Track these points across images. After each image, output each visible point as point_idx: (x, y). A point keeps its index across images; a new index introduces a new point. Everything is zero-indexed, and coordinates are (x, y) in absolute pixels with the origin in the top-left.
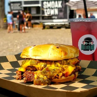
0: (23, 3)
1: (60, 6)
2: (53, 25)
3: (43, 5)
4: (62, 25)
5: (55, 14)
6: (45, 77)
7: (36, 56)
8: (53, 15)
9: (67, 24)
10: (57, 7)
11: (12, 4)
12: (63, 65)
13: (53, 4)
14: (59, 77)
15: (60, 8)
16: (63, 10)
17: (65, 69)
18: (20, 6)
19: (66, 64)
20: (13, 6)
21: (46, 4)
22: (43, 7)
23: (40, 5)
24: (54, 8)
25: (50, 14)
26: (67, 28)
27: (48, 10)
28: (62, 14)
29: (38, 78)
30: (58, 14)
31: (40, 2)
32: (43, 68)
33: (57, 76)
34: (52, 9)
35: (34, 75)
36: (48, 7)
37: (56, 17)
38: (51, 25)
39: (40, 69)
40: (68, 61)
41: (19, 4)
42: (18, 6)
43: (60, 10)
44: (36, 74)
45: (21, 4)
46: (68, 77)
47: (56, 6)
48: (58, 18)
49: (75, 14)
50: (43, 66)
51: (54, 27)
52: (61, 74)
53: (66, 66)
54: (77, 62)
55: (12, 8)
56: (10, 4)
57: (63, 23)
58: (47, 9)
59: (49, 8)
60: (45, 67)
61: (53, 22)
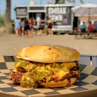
0: (28, 9)
1: (64, 12)
2: (57, 31)
3: (47, 11)
4: (66, 31)
5: (60, 20)
6: (32, 79)
7: (27, 56)
8: (57, 22)
9: (71, 31)
10: (62, 14)
11: (18, 10)
12: (54, 68)
13: (58, 10)
14: (47, 81)
15: (64, 14)
16: (67, 16)
17: (55, 73)
18: (25, 11)
19: (58, 67)
20: (19, 11)
21: (51, 11)
22: (47, 13)
23: (45, 11)
24: (59, 14)
25: (55, 20)
26: (70, 34)
27: (53, 16)
28: (66, 21)
29: (25, 80)
30: (63, 21)
31: (45, 8)
32: (31, 70)
33: (43, 80)
34: (57, 15)
35: (22, 77)
36: (52, 13)
37: (60, 24)
38: (55, 31)
39: (29, 70)
40: (62, 65)
41: (25, 10)
42: (24, 12)
43: (64, 17)
44: (24, 75)
45: (27, 10)
46: (59, 82)
47: (61, 12)
48: (62, 24)
49: (79, 20)
50: (31, 68)
51: (58, 33)
52: (50, 78)
53: (58, 69)
54: (72, 67)
55: (18, 13)
56: (15, 9)
57: (67, 30)
58: (51, 15)
59: (54, 14)
60: (33, 70)
61: (57, 28)
